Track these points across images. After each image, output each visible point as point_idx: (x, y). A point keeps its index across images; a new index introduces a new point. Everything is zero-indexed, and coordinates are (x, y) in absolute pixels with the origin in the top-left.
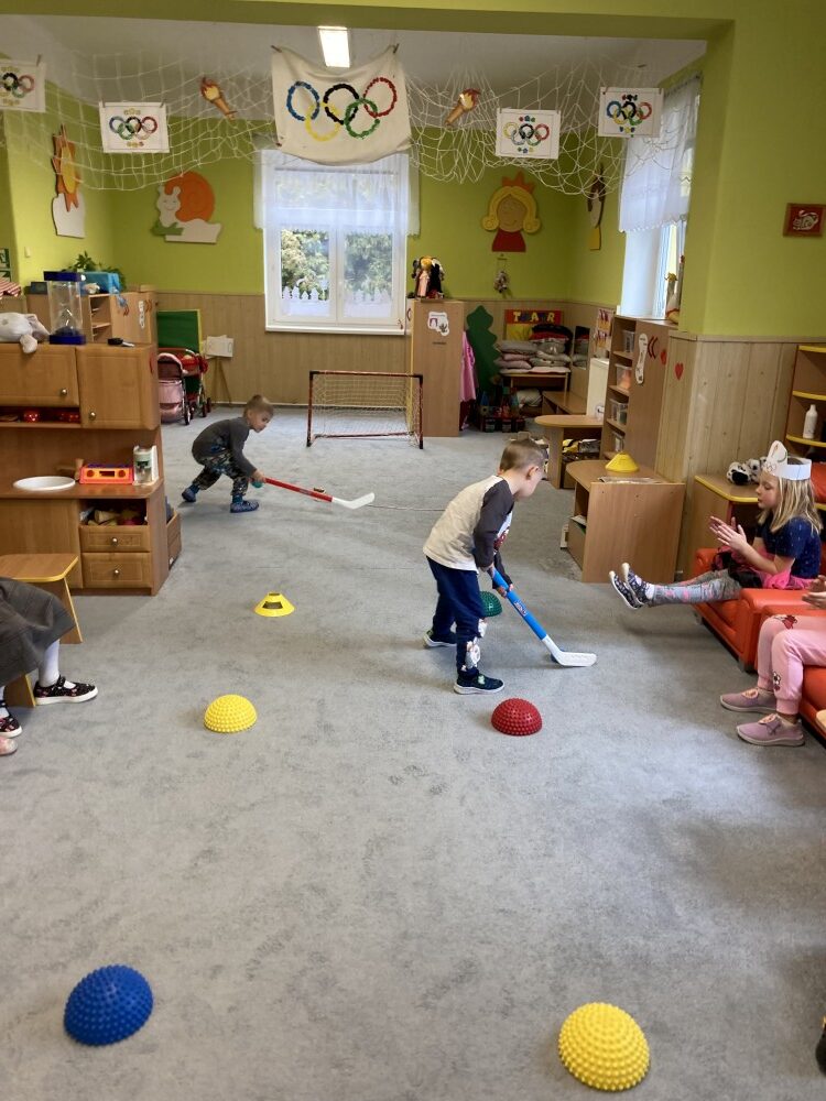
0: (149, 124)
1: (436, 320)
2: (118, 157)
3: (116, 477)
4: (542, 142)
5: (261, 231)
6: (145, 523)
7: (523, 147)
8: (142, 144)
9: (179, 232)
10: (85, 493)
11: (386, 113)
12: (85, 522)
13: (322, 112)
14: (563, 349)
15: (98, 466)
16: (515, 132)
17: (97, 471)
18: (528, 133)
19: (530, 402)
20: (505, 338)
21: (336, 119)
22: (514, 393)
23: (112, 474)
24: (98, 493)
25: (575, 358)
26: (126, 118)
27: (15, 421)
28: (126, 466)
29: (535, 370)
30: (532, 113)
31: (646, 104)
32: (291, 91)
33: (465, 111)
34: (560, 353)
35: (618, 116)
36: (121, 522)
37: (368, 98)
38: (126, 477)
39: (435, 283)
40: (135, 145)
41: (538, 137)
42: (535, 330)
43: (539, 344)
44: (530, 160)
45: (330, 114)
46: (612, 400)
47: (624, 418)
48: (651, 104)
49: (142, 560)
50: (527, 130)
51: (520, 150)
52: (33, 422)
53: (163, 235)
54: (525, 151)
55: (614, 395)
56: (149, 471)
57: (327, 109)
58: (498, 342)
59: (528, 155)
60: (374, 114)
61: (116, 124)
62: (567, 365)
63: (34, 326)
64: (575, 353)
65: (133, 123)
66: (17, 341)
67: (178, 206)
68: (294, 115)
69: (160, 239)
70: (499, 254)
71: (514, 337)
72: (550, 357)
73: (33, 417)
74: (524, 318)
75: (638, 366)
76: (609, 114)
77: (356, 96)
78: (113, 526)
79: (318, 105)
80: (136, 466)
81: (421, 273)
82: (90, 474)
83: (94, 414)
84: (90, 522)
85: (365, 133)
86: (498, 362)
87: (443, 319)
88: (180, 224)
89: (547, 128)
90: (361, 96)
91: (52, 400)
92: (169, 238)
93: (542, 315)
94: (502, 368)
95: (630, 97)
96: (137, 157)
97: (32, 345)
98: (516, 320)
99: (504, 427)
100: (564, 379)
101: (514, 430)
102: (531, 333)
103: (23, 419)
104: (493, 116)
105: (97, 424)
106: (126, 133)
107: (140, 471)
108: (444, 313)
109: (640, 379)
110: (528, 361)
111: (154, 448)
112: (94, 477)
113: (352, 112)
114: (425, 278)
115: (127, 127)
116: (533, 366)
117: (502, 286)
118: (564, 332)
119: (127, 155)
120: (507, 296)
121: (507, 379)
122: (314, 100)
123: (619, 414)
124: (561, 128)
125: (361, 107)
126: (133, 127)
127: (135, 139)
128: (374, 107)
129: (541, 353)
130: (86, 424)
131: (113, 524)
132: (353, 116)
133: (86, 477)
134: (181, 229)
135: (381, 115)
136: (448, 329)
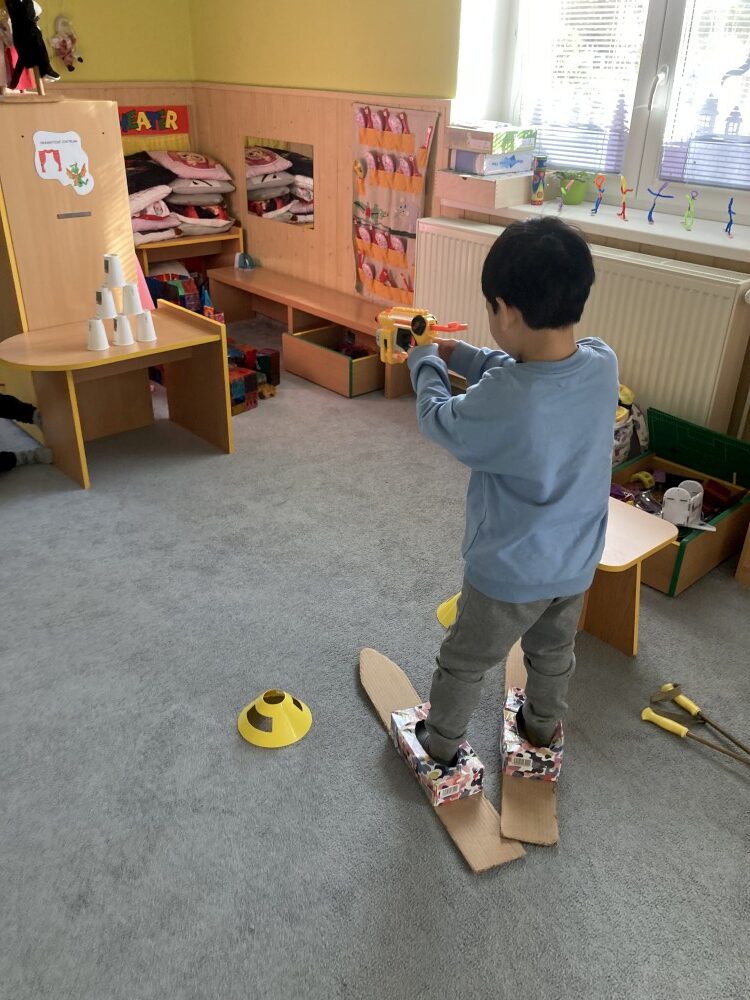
1: (56, 155)
87: (72, 150)
93: (155, 116)
108: (73, 135)
136: (88, 175)
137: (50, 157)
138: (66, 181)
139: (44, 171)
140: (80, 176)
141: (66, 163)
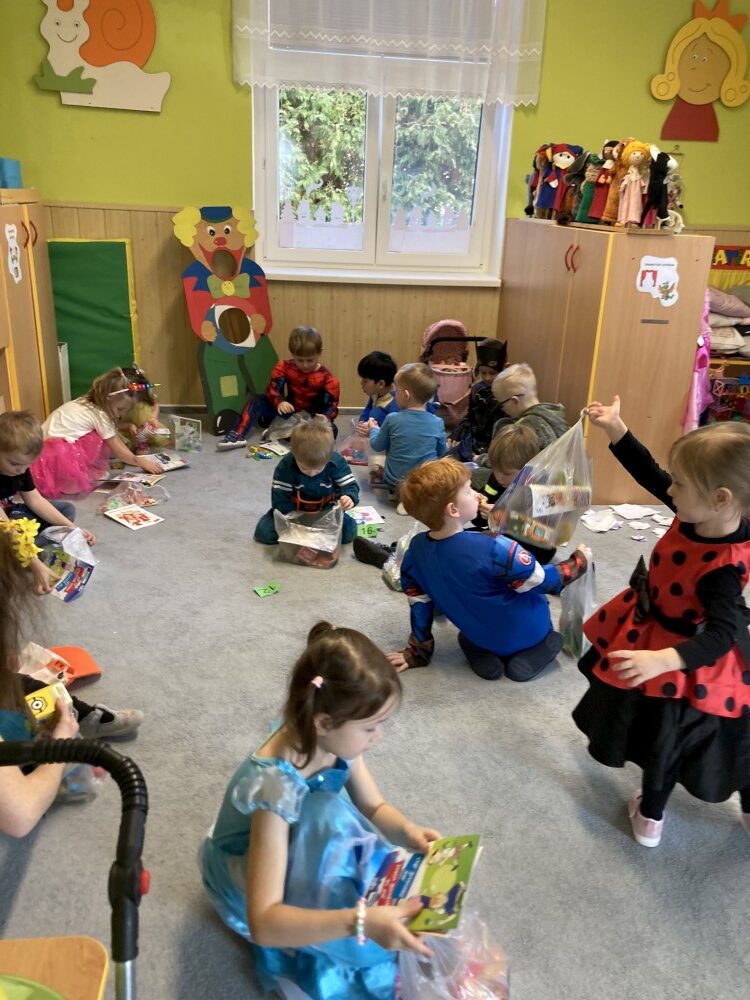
1: (655, 274)
5: (247, 90)
9: (87, 87)
39: (658, 196)
67: (84, 33)
69: (51, 100)
70: (670, 144)
87: (668, 271)
88: (90, 72)
92: (69, 98)
108: (672, 260)
134: (92, 82)
136: (675, 293)
137: (649, 275)
138: (656, 294)
139: (641, 285)
140: (669, 291)
141: (660, 281)
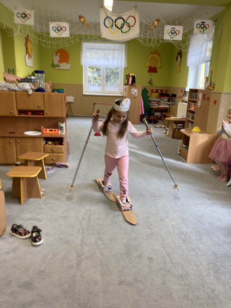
0: (64, 29)
1: (134, 91)
2: (54, 38)
3: (54, 131)
4: (177, 35)
5: (82, 66)
6: (63, 145)
7: (172, 37)
8: (61, 34)
9: (59, 66)
10: (45, 136)
11: (133, 26)
12: (45, 145)
13: (114, 25)
14: (168, 100)
15: (48, 128)
16: (170, 32)
17: (48, 130)
18: (173, 33)
19: (158, 116)
20: (151, 97)
21: (118, 28)
22: (154, 113)
23: (52, 131)
24: (48, 136)
25: (171, 103)
26: (57, 27)
27: (25, 115)
28: (56, 128)
29: (160, 106)
30: (174, 27)
31: (208, 25)
32: (105, 19)
33: (155, 26)
34: (167, 101)
35: (199, 28)
36: (55, 145)
37: (128, 21)
38: (57, 132)
39: (134, 81)
40: (60, 35)
41: (176, 34)
42: (160, 95)
43: (161, 99)
44: (174, 40)
45: (116, 26)
46: (188, 113)
47: (193, 118)
48: (209, 24)
49: (61, 156)
50: (173, 32)
51: (171, 37)
52: (30, 115)
53: (55, 67)
54: (172, 38)
55: (189, 111)
56: (63, 130)
57: (116, 25)
58: (149, 99)
59: (173, 39)
60: (129, 26)
61: (54, 29)
62: (169, 105)
63: (31, 87)
64: (171, 101)
65: (59, 28)
66: (26, 91)
67: (59, 59)
68: (106, 26)
69: (53, 69)
70: (149, 73)
71: (154, 97)
72: (164, 103)
73: (30, 113)
74: (157, 91)
75: (199, 102)
76: (197, 27)
77: (124, 21)
78: (53, 146)
79: (113, 23)
80: (59, 128)
81: (129, 78)
82: (46, 130)
83: (48, 113)
84: (46, 144)
85: (126, 32)
86: (150, 104)
87: (136, 91)
88: (60, 64)
89: (179, 31)
90: (125, 21)
91: (36, 108)
92: (56, 68)
93: (162, 91)
94: (150, 106)
95: (203, 22)
96: (60, 38)
97: (31, 92)
98: (154, 92)
99: (152, 122)
100: (168, 109)
101: (155, 123)
102: (158, 96)
103: (27, 114)
104: (163, 27)
105: (49, 116)
106: (57, 31)
107: (61, 130)
108: (136, 89)
109: (199, 106)
110: (158, 104)
111: (64, 123)
112: (47, 132)
113: (123, 26)
114: (131, 79)
115: (58, 30)
116: (159, 105)
117: (150, 83)
118: (168, 96)
119: (57, 38)
120: (152, 86)
121: (152, 109)
122: (112, 22)
123: (191, 117)
124: (183, 31)
125: (125, 24)
126: (59, 29)
127: (60, 33)
128: (129, 24)
129: (162, 102)
130: (46, 115)
131: (53, 145)
132: (123, 27)
133: (45, 131)
135: (131, 27)
140: (136, 94)
